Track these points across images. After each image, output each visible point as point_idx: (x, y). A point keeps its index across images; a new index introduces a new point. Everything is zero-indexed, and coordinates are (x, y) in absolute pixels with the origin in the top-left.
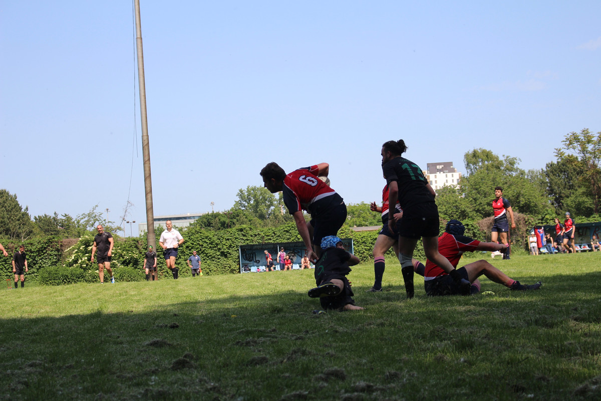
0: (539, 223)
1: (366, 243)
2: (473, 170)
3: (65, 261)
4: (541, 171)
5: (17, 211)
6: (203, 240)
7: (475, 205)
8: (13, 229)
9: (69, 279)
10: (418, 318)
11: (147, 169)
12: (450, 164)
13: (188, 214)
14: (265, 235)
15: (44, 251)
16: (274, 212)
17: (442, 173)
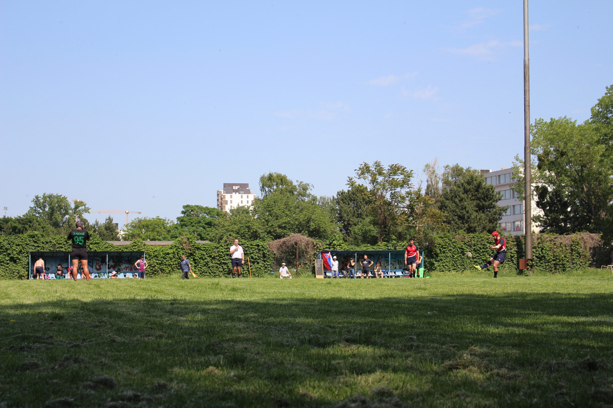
0: (327, 248)
1: (157, 257)
2: (267, 193)
4: (332, 198)
7: (267, 227)
12: (246, 185)
14: (57, 243)
16: (69, 221)
17: (237, 193)
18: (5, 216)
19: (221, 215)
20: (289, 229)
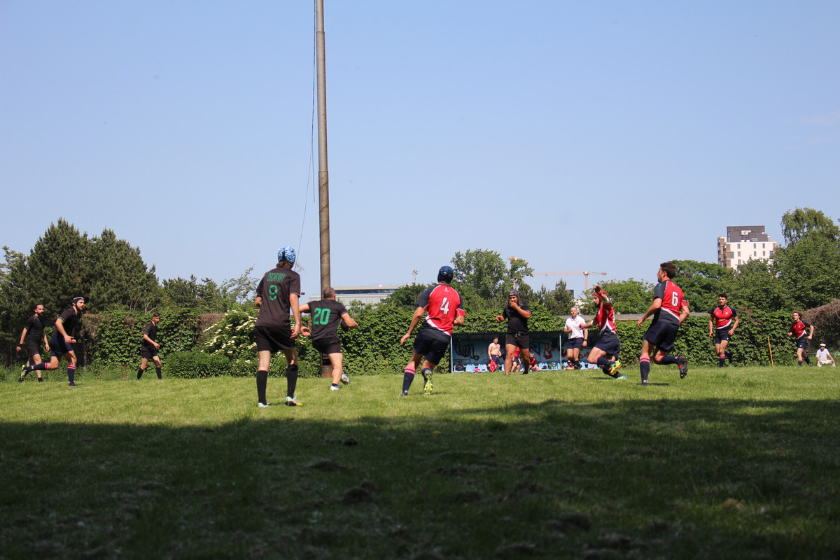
1: (633, 338)
2: (794, 239)
3: (203, 345)
5: (140, 272)
6: (400, 323)
7: (794, 289)
8: (133, 297)
9: (208, 370)
10: (702, 448)
11: (324, 219)
12: (762, 228)
13: (381, 286)
14: (489, 320)
15: (175, 330)
16: (503, 288)
17: (748, 241)
18: (414, 284)
19: (725, 274)
20: (829, 292)
